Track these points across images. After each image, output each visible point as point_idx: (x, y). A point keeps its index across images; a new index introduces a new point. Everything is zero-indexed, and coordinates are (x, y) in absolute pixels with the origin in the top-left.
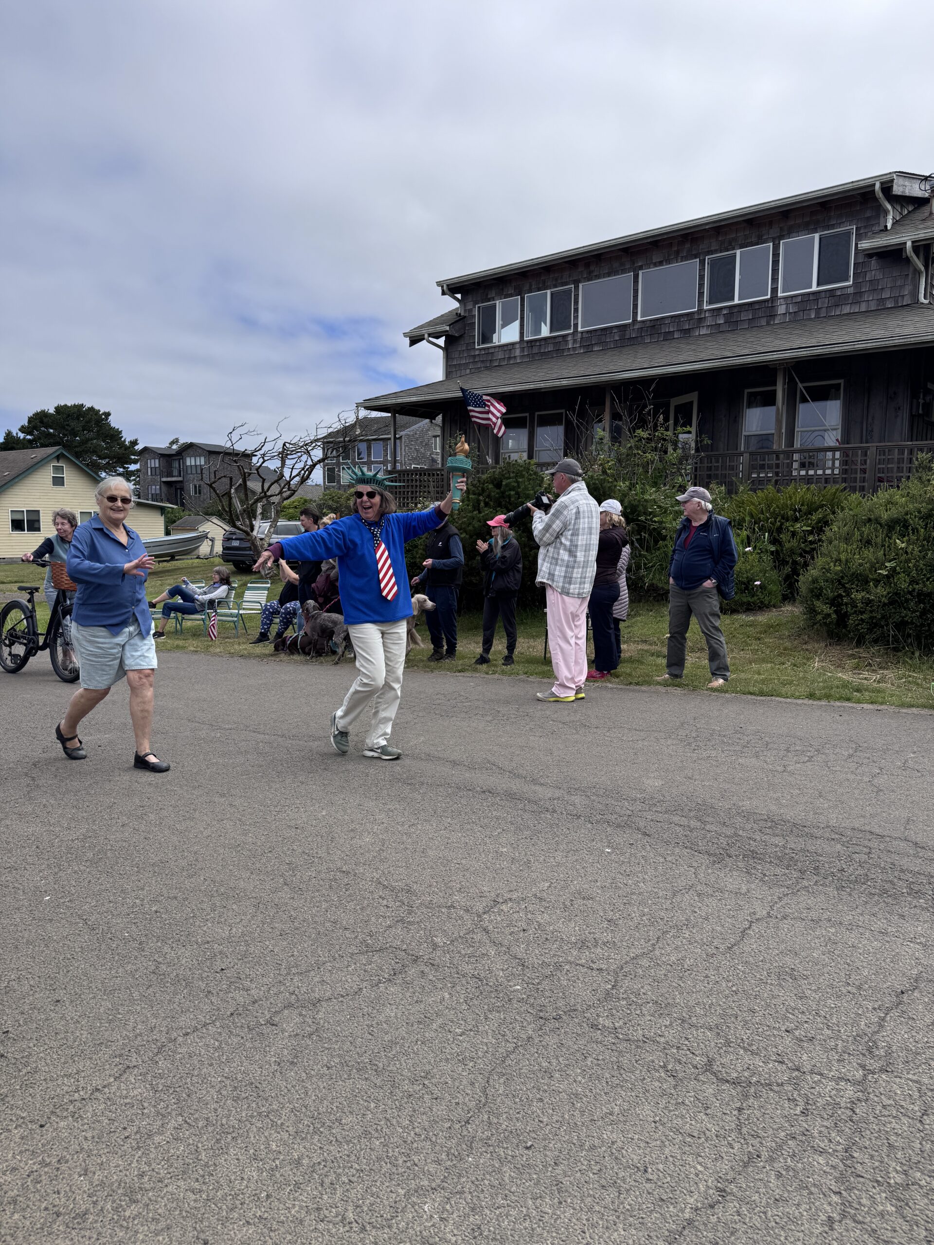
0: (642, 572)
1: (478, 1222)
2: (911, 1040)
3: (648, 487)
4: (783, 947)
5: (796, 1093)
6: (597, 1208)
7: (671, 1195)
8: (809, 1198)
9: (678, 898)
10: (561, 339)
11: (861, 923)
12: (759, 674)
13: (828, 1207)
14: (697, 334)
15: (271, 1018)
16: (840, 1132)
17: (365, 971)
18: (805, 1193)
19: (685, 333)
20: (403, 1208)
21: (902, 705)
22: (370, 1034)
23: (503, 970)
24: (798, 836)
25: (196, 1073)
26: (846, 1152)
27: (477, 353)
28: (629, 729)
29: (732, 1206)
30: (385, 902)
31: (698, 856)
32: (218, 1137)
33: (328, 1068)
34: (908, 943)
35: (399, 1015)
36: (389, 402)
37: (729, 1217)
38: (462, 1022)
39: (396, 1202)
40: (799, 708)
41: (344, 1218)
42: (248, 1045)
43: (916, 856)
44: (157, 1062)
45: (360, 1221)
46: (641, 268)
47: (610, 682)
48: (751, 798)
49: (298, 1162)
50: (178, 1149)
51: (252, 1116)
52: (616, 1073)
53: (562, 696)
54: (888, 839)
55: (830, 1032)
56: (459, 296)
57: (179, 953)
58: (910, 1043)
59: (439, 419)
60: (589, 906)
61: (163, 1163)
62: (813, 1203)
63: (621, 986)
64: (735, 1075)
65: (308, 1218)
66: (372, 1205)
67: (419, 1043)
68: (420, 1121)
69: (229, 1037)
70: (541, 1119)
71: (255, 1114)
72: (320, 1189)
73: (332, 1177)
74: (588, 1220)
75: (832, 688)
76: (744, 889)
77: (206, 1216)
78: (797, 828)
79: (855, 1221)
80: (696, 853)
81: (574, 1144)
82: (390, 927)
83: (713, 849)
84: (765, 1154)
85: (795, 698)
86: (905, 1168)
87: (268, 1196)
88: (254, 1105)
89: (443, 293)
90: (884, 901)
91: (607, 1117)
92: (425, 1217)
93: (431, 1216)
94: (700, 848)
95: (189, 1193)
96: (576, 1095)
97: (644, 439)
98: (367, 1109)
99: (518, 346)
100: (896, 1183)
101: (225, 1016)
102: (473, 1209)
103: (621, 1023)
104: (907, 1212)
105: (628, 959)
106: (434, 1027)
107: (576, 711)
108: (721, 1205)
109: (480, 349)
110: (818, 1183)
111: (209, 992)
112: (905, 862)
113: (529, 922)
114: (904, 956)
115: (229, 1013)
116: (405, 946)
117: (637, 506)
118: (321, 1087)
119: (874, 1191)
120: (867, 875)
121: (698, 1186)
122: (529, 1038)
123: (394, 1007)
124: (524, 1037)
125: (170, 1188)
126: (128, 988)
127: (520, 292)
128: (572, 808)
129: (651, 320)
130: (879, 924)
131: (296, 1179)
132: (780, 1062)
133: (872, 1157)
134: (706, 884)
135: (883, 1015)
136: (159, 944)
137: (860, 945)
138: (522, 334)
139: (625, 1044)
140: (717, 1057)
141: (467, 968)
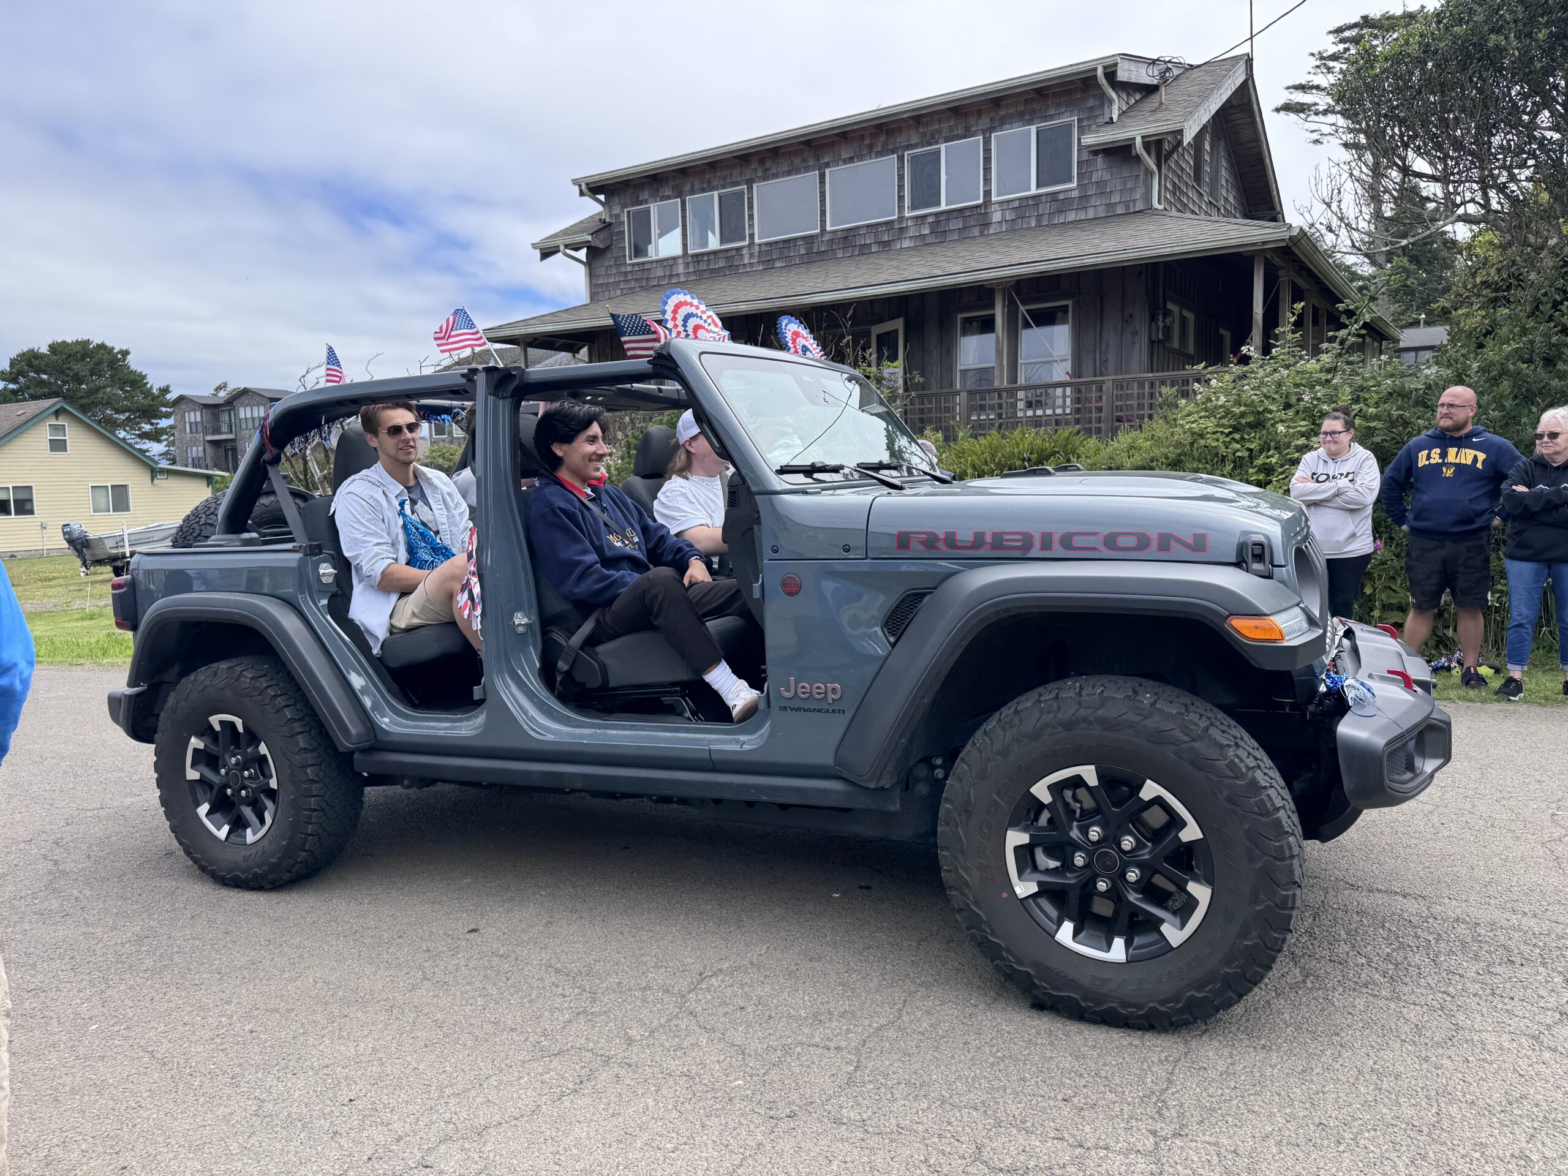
2: (1205, 1095)
10: (734, 253)
14: (899, 247)
15: (423, 1157)
17: (542, 1082)
19: (884, 246)
22: (556, 1163)
23: (719, 1062)
27: (629, 269)
30: (560, 991)
35: (592, 1134)
36: (517, 331)
38: (673, 1135)
46: (827, 165)
55: (1114, 1095)
56: (602, 197)
57: (289, 1085)
58: (1205, 1099)
59: (585, 350)
63: (866, 1067)
67: (621, 1168)
82: (570, 1021)
89: (582, 194)
99: (680, 261)
101: (360, 1163)
103: (869, 1113)
105: (871, 1031)
106: (639, 1145)
109: (633, 265)
111: (336, 1133)
113: (744, 996)
115: (365, 1158)
116: (591, 1045)
122: (760, 1145)
123: (584, 1125)
124: (753, 1144)
126: (222, 1139)
127: (680, 194)
129: (842, 230)
132: (1061, 1139)
135: (1171, 1068)
136: (260, 1075)
138: (685, 246)
139: (876, 1138)
140: (987, 1141)
141: (672, 1065)
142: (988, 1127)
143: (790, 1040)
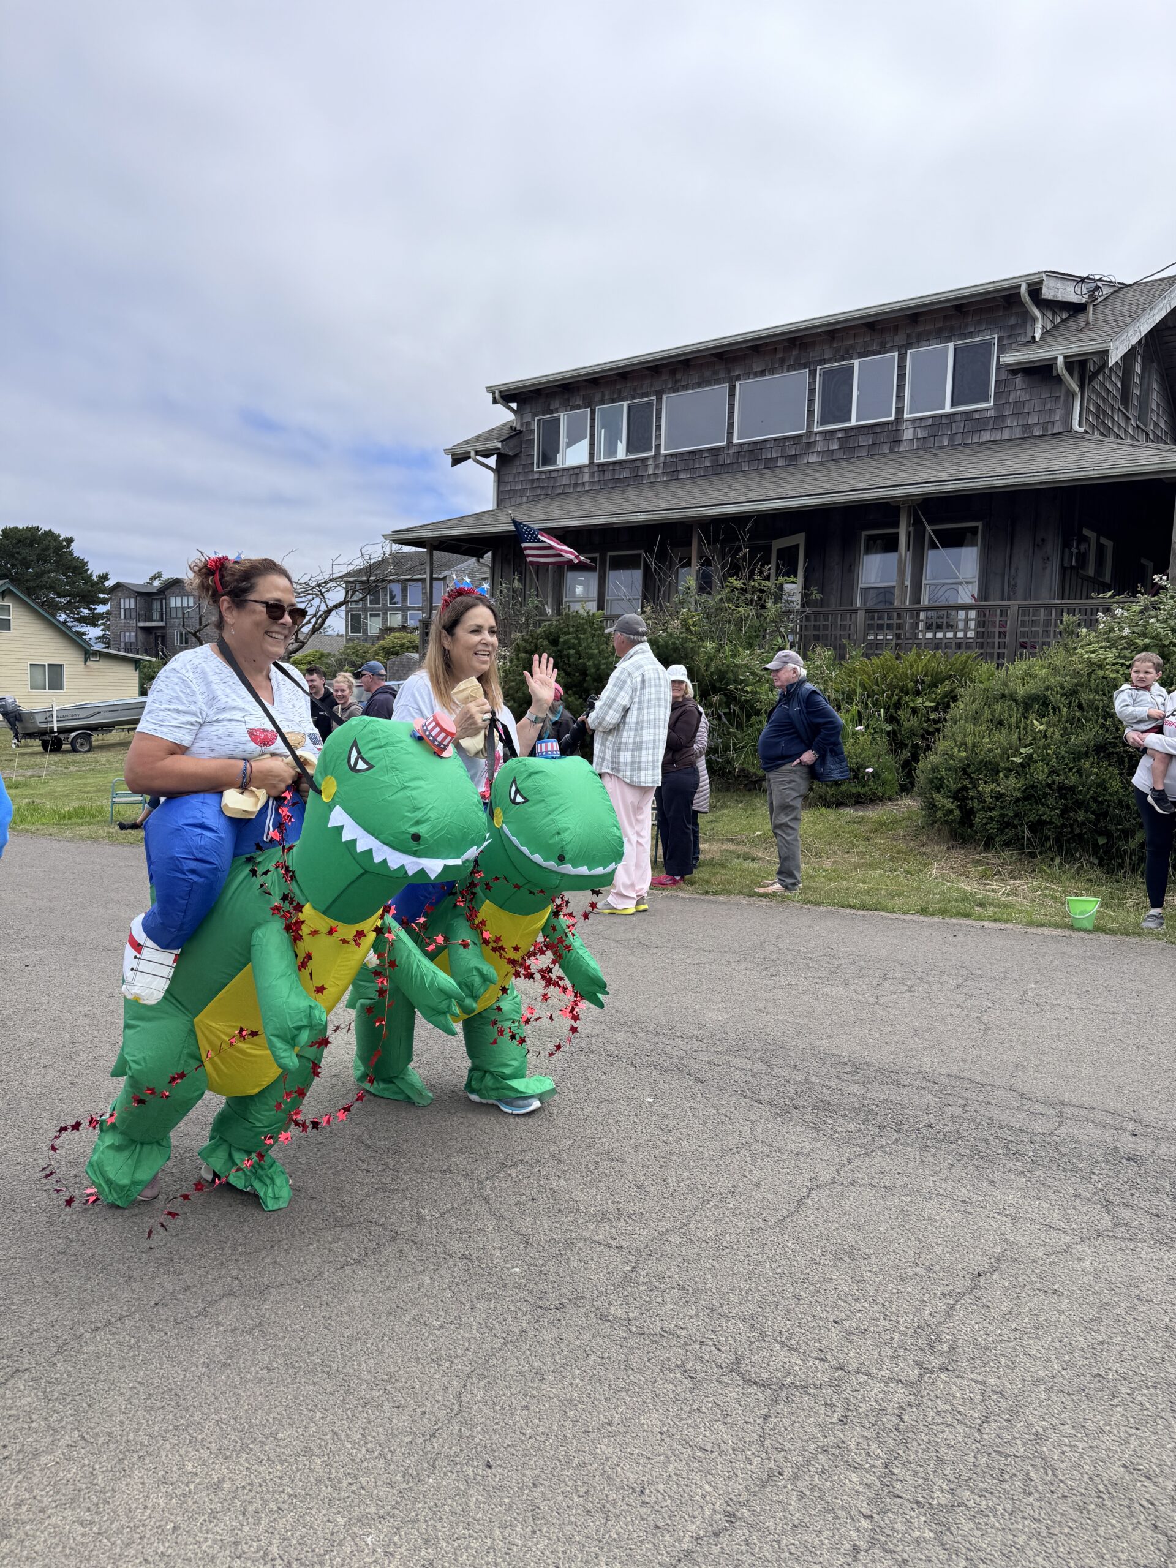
0: (731, 754)
1: (432, 1557)
2: (982, 1332)
3: (740, 649)
4: (844, 1220)
5: (836, 1396)
6: (577, 1538)
7: (669, 1522)
8: (834, 1524)
9: (727, 1159)
10: (639, 463)
11: (942, 1191)
12: (865, 882)
13: (854, 1534)
14: (806, 461)
15: (204, 1308)
16: (882, 1444)
17: (330, 1250)
18: (830, 1517)
19: (791, 461)
20: (341, 1541)
21: (1032, 924)
22: (326, 1328)
23: (501, 1249)
24: (882, 1083)
25: (102, 1377)
26: (886, 1467)
27: (536, 476)
28: (697, 950)
29: (742, 1532)
30: (365, 1166)
31: (757, 1107)
32: (121, 1456)
33: (269, 1370)
34: (995, 1215)
35: (365, 1304)
36: (424, 534)
37: (735, 1548)
39: (332, 1534)
40: (905, 925)
41: (266, 1554)
42: (173, 1342)
43: (1020, 1109)
44: (55, 1364)
45: (285, 1558)
46: (738, 378)
47: (682, 890)
48: (831, 1036)
49: (218, 1487)
50: (69, 1471)
51: (167, 1431)
52: (622, 1375)
53: (619, 907)
54: (990, 1088)
55: (887, 1322)
56: (514, 405)
58: (980, 1336)
59: (489, 555)
60: (617, 1169)
61: (48, 1489)
62: (838, 1529)
63: (643, 1269)
64: (767, 1375)
65: (222, 1554)
66: (302, 1537)
67: (386, 1338)
68: (374, 1434)
69: (150, 1333)
70: (524, 1431)
71: (171, 1427)
72: (241, 1518)
73: (258, 1503)
74: (564, 1552)
75: (949, 901)
76: (808, 1148)
77: (95, 1553)
78: (884, 1075)
79: (884, 1550)
80: (756, 1104)
81: (560, 1461)
82: (367, 1196)
83: (777, 1099)
84: (788, 1472)
85: (903, 913)
86: (952, 1486)
87: (175, 1528)
88: (171, 1417)
89: (495, 401)
90: (974, 1164)
91: (603, 1427)
92: (366, 1551)
93: (374, 1550)
94: (762, 1098)
95: (77, 1526)
96: (570, 1401)
97: (737, 589)
98: (311, 1419)
99: (586, 470)
100: (939, 1504)
101: (147, 1307)
102: (426, 1541)
103: (637, 1313)
104: (948, 1539)
105: (656, 1234)
106: (407, 1319)
107: (634, 927)
108: (729, 1533)
109: (540, 473)
110: (847, 1505)
111: (130, 1277)
112: (1006, 1117)
113: (541, 1189)
114: (988, 1230)
115: (153, 1303)
116: (383, 1219)
117: (726, 672)
118: (258, 1394)
119: (912, 1514)
120: (958, 1132)
121: (703, 1510)
122: (523, 1332)
123: (360, 1295)
124: (516, 1330)
125: (53, 1520)
126: (28, 1272)
127: (590, 404)
128: (612, 1047)
129: (749, 443)
130: (964, 1192)
131: (213, 1506)
132: (823, 1360)
133: (915, 1473)
134: (762, 1142)
135: (953, 1302)
136: (74, 1217)
137: (937, 1218)
138: (591, 455)
139: (637, 1339)
140: (748, 1354)
141: (456, 1247)
142: (752, 1340)
143: (574, 1235)
